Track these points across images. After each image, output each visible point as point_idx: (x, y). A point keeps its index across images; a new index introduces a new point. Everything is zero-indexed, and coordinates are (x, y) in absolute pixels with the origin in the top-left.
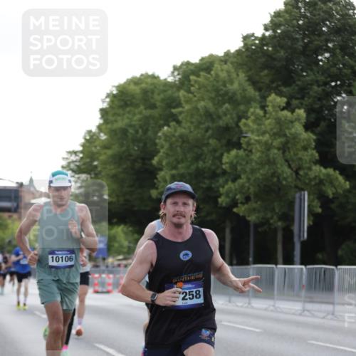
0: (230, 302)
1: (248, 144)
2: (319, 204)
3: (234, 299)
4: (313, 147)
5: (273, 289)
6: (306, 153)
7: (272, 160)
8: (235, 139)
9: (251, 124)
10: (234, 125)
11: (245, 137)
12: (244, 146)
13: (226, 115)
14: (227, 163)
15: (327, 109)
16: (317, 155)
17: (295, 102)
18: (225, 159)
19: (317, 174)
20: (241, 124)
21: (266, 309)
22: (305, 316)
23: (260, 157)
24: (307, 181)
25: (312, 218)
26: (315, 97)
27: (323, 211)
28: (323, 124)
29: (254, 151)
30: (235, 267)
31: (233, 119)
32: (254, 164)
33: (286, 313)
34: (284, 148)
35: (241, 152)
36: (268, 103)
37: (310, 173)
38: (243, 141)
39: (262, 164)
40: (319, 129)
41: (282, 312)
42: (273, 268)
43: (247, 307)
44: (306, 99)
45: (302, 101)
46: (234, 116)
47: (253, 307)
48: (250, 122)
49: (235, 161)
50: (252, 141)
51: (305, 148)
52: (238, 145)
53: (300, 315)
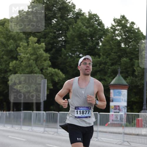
0: (12, 127)
1: (21, 58)
2: (52, 85)
3: (14, 126)
4: (48, 59)
5: (31, 122)
6: (46, 62)
7: (30, 65)
8: (15, 56)
9: (22, 50)
10: (14, 50)
11: (20, 55)
12: (19, 59)
13: (11, 45)
14: (11, 66)
15: (56, 43)
16: (50, 63)
17: (42, 40)
18: (11, 65)
19: (50, 71)
20: (18, 49)
21: (28, 131)
22: (45, 134)
23: (26, 64)
24: (46, 75)
25: (49, 91)
26: (51, 38)
27: (53, 88)
28: (54, 50)
29: (23, 61)
30: (15, 112)
31: (14, 47)
32: (23, 67)
33: (37, 132)
34: (36, 60)
35: (18, 62)
36: (29, 40)
37: (47, 71)
38: (18, 57)
39: (27, 67)
40: (52, 52)
41: (35, 132)
42: (31, 113)
43: (20, 130)
44: (47, 38)
45: (45, 39)
46: (15, 46)
47: (22, 130)
48: (21, 48)
49: (15, 66)
50: (22, 57)
51: (45, 60)
52: (16, 59)
53: (43, 133)
